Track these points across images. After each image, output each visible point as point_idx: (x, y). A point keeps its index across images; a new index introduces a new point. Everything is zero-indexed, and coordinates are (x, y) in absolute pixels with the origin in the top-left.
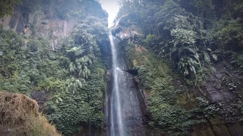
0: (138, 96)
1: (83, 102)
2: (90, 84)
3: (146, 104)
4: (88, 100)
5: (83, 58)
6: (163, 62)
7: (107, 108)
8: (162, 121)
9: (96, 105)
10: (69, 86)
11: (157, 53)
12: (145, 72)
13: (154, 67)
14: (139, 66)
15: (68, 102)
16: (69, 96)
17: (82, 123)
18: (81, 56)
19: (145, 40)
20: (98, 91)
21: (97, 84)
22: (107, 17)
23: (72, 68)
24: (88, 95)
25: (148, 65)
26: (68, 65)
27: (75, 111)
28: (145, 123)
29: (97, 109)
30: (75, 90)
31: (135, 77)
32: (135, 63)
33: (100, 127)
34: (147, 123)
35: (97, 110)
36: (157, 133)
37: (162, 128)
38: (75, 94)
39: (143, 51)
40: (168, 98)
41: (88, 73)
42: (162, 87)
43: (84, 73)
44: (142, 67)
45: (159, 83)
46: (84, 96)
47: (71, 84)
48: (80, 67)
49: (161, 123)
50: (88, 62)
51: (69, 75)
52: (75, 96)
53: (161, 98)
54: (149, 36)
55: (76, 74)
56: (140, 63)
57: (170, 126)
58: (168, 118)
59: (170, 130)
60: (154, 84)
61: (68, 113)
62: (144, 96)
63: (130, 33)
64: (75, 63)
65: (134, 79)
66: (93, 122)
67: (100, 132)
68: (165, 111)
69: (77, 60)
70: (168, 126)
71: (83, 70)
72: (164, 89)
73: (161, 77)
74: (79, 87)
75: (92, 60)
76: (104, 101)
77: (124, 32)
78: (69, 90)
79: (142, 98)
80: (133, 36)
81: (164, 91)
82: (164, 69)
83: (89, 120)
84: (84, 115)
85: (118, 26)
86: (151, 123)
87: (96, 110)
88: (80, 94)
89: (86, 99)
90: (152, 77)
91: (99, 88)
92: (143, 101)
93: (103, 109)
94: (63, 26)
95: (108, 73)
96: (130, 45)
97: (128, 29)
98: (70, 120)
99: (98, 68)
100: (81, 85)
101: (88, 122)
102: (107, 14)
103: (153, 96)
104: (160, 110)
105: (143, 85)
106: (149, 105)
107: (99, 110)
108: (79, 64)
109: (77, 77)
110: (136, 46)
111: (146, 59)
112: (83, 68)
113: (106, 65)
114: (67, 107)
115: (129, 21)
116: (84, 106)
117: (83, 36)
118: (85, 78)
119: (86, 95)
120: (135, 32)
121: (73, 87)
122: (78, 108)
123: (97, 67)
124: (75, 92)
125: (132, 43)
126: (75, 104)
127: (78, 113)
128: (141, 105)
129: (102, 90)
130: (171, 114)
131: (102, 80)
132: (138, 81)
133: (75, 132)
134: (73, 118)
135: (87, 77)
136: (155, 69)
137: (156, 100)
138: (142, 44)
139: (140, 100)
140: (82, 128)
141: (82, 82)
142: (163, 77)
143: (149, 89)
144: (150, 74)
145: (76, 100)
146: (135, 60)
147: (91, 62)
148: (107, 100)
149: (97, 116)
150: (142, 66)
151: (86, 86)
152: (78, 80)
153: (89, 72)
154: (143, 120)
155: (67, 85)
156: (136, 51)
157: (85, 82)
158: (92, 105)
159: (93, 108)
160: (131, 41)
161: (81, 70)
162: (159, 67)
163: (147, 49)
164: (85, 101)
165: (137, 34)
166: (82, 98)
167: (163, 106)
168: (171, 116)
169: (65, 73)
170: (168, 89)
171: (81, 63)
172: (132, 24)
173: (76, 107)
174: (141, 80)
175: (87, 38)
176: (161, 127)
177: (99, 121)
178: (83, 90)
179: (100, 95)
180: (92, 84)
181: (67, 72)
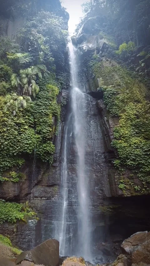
0: (101, 127)
1: (26, 127)
2: (38, 105)
3: (112, 137)
4: (33, 126)
5: (30, 69)
6: (140, 81)
7: (59, 138)
8: (131, 160)
9: (44, 133)
10: (8, 104)
11: (132, 69)
12: (113, 94)
13: (127, 89)
14: (105, 87)
15: (6, 126)
16: (7, 117)
17: (24, 155)
18: (27, 66)
19: (117, 52)
20: (48, 115)
21: (48, 106)
22: (68, 19)
23: (14, 81)
24: (35, 118)
25: (120, 85)
26: (10, 77)
27: (15, 138)
28: (108, 162)
29: (46, 138)
30: (17, 110)
31: (99, 101)
32: (100, 81)
33: (48, 161)
34: (110, 162)
35: (45, 140)
36: (123, 175)
37: (130, 170)
38: (15, 116)
39: (112, 66)
40: (143, 130)
41: (35, 91)
42: (136, 115)
43: (30, 89)
44: (110, 88)
45: (132, 109)
46: (29, 119)
47: (12, 101)
48: (25, 81)
49: (129, 162)
50: (37, 75)
51: (11, 90)
52: (15, 119)
53: (133, 129)
54: (123, 46)
55: (20, 90)
56: (108, 83)
57: (141, 167)
58: (140, 156)
59: (142, 172)
60: (124, 111)
61: (5, 139)
62: (109, 126)
63: (97, 42)
64: (19, 75)
65: (97, 104)
66: (39, 155)
67: (48, 168)
68: (137, 147)
69: (21, 71)
70: (139, 167)
71: (29, 85)
72: (138, 118)
73: (135, 101)
74: (22, 106)
75: (43, 73)
76: (55, 129)
77: (89, 42)
78: (8, 110)
79: (107, 129)
80: (101, 45)
81: (138, 120)
82: (140, 91)
83: (34, 151)
84: (27, 144)
85: (82, 33)
86: (116, 162)
87: (43, 139)
88: (23, 116)
89: (31, 124)
90: (122, 101)
91: (50, 111)
92: (108, 132)
93: (54, 139)
94: (7, 27)
95: (63, 94)
96: (95, 59)
97: (95, 37)
98: (8, 149)
99: (49, 85)
100: (25, 104)
101: (33, 154)
102: (68, 15)
103: (121, 127)
104: (130, 145)
105: (109, 112)
106: (115, 138)
107: (49, 139)
108: (24, 76)
109: (21, 93)
110: (104, 59)
111: (117, 77)
112: (29, 83)
113: (61, 84)
114: (4, 132)
115: (96, 25)
116: (27, 132)
117: (32, 38)
118: (32, 97)
119: (31, 118)
120: (104, 41)
121: (15, 105)
122: (20, 134)
123: (49, 83)
124: (16, 112)
125: (98, 56)
126: (15, 129)
127: (19, 142)
128: (104, 139)
129: (54, 115)
130: (146, 151)
131: (55, 102)
132: (102, 106)
133: (14, 165)
134: (12, 147)
135: (34, 95)
136: (128, 91)
137: (126, 131)
138: (113, 56)
139: (103, 132)
140: (24, 161)
141: (27, 101)
142: (138, 101)
143: (117, 117)
144: (121, 97)
145: (17, 124)
146: (101, 78)
147: (40, 75)
148: (59, 128)
149: (45, 147)
150: (110, 86)
151: (31, 107)
152: (21, 98)
153: (38, 89)
154: (105, 157)
155: (6, 103)
156: (103, 67)
157: (31, 101)
158: (39, 133)
159: (39, 136)
160: (98, 53)
161: (27, 85)
162: (134, 89)
163: (119, 63)
164: (29, 126)
165: (107, 43)
166: (26, 122)
167: (135, 140)
168: (146, 155)
169: (4, 87)
170: (144, 118)
171: (27, 75)
172: (100, 30)
173: (16, 133)
174: (106, 105)
175: (37, 41)
176: (130, 168)
177: (48, 153)
178: (28, 111)
179: (51, 120)
180: (41, 105)
181: (7, 86)
